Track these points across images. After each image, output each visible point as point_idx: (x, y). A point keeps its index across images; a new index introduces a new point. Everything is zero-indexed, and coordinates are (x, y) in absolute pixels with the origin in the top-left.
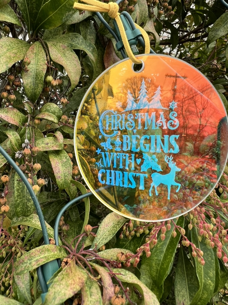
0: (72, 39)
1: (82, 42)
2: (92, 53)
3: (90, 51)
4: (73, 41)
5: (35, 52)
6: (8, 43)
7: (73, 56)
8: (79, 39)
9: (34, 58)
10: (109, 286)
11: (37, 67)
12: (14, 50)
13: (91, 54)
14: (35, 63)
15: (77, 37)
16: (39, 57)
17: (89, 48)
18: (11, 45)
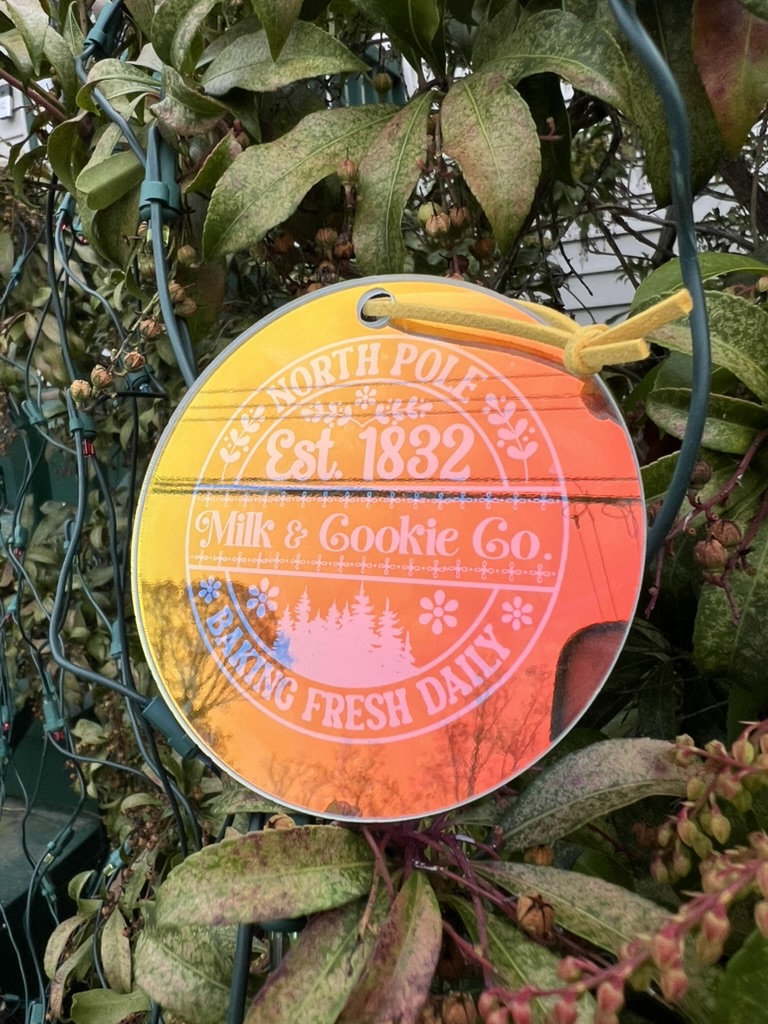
0: (533, 41)
1: (570, 35)
2: (602, 70)
3: (593, 65)
4: (539, 45)
5: (400, 134)
6: (318, 128)
7: (511, 109)
8: (557, 30)
9: (392, 158)
10: (410, 983)
11: (396, 183)
12: (332, 148)
13: (595, 74)
14: (393, 173)
15: (548, 26)
16: (410, 147)
17: (588, 52)
18: (329, 133)
